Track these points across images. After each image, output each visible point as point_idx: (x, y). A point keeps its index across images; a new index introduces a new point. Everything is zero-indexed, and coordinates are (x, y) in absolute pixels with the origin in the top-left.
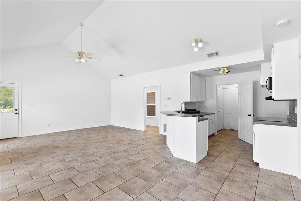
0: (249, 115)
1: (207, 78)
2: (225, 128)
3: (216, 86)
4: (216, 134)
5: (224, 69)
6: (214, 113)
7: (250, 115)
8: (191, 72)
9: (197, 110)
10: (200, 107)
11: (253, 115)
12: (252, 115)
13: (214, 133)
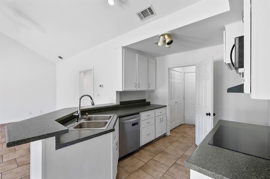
0: (207, 114)
1: (157, 58)
2: (186, 122)
3: (169, 69)
4: (168, 134)
5: (164, 38)
6: (166, 106)
7: (209, 114)
8: (124, 48)
9: (147, 101)
10: (149, 97)
11: (214, 115)
12: (212, 114)
13: (166, 133)
